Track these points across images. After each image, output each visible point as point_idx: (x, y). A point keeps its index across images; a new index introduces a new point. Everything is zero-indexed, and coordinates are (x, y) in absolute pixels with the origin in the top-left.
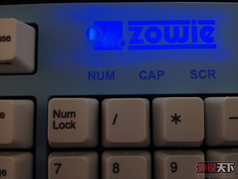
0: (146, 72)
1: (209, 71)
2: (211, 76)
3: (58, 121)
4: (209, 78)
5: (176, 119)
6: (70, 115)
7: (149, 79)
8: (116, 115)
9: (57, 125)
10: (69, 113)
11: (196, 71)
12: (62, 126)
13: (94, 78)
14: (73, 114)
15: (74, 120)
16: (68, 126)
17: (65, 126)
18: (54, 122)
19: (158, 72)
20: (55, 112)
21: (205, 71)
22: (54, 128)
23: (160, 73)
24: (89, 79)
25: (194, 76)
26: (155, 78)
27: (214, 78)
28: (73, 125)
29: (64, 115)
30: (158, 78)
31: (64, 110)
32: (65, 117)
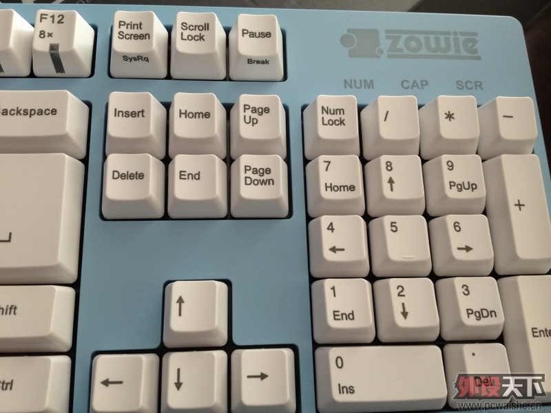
0: (408, 82)
1: (476, 82)
2: (478, 88)
3: (327, 117)
4: (476, 89)
5: (450, 116)
6: (338, 111)
7: (412, 88)
8: (388, 112)
9: (326, 122)
10: (337, 110)
11: (462, 82)
12: (331, 122)
13: (351, 87)
14: (342, 111)
15: (343, 117)
16: (337, 123)
17: (334, 123)
18: (323, 118)
19: (422, 81)
20: (323, 108)
21: (471, 83)
22: (323, 124)
23: (424, 83)
24: (345, 87)
25: (460, 87)
26: (419, 88)
27: (482, 89)
28: (342, 122)
29: (332, 112)
30: (422, 88)
31: (332, 107)
32: (334, 114)
